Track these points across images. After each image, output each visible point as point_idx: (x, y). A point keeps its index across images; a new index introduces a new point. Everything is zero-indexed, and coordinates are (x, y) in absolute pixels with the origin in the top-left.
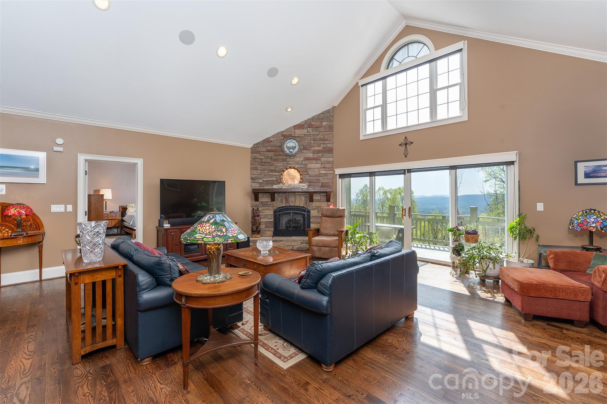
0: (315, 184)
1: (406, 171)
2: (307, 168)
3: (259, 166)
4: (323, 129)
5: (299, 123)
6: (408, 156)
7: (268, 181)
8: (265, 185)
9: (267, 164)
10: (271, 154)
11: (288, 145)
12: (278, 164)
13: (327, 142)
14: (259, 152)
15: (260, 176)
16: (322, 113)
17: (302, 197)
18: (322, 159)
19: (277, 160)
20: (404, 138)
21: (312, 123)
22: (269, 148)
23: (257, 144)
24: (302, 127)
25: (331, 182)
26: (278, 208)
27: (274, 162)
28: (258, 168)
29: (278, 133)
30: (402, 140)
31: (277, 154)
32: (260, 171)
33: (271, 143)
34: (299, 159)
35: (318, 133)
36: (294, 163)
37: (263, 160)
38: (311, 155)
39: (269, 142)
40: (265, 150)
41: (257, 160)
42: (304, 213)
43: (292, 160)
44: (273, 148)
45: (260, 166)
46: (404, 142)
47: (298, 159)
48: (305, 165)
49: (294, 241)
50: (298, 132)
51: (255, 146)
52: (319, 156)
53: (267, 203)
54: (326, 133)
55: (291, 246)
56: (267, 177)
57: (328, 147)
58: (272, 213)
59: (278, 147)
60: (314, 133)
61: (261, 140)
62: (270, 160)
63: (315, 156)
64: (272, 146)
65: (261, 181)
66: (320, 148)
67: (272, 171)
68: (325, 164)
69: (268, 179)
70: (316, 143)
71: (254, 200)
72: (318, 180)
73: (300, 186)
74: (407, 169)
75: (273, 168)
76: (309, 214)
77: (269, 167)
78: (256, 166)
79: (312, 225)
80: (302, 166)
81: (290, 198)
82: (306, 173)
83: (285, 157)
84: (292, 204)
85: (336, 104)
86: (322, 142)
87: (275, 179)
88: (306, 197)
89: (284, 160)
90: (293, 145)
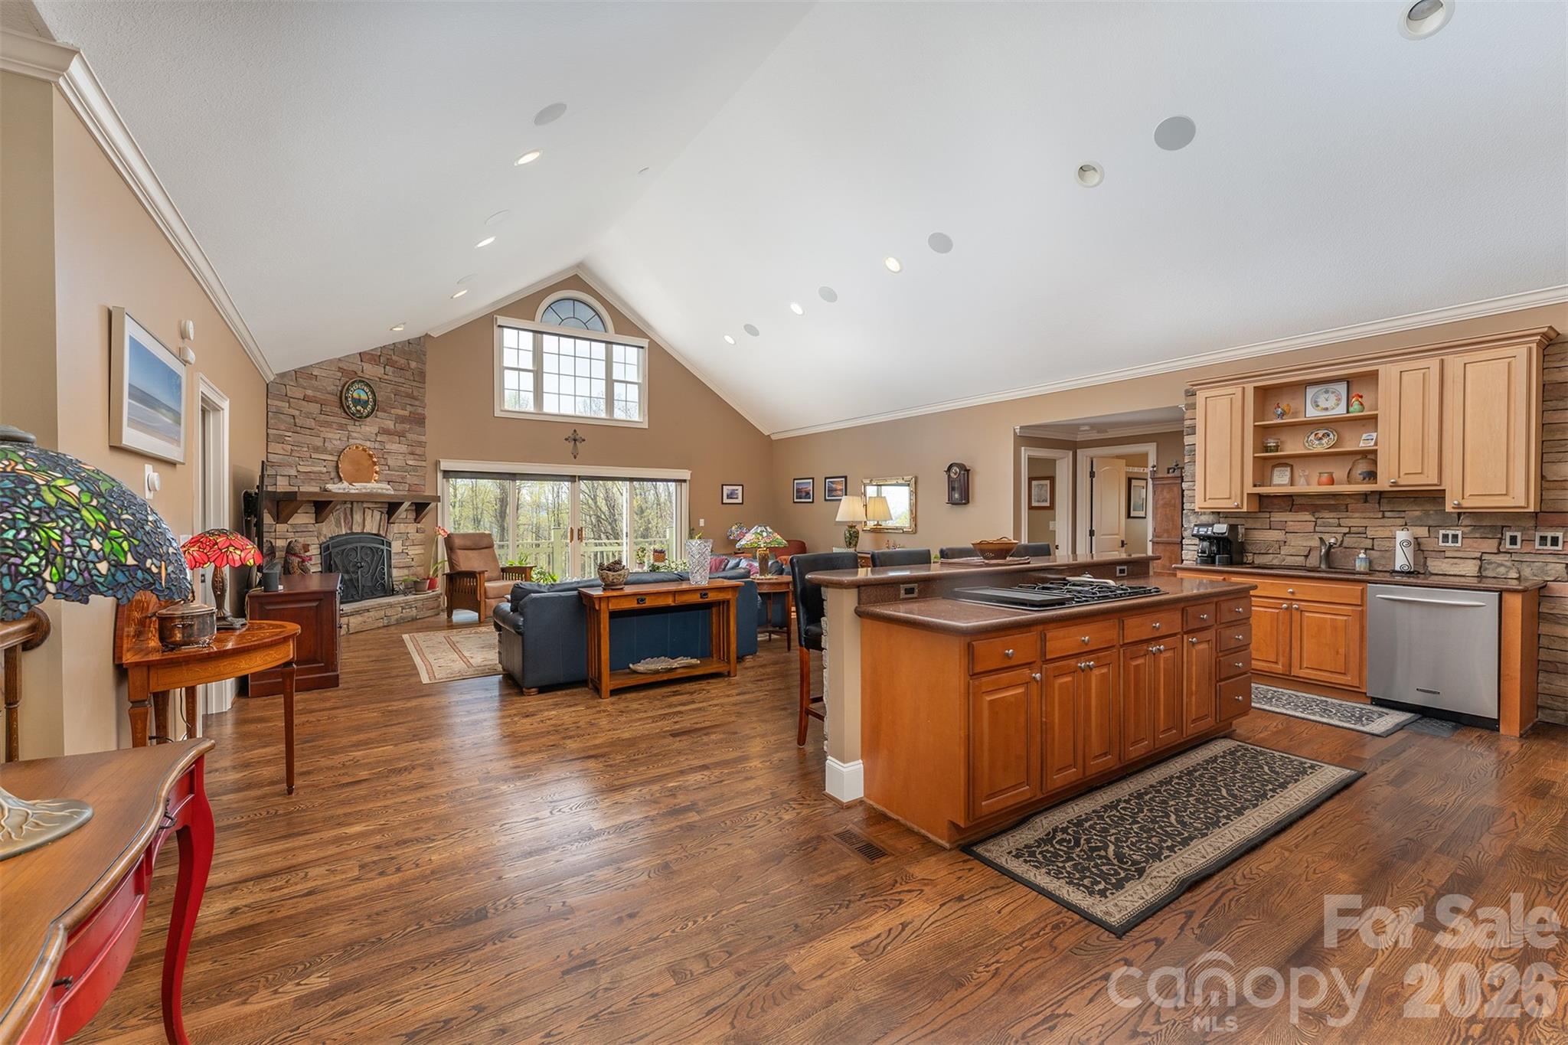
0: (399, 486)
2: (385, 450)
3: (287, 434)
4: (408, 374)
5: (370, 351)
6: (577, 456)
7: (310, 474)
8: (303, 482)
9: (308, 432)
10: (314, 408)
11: (355, 395)
12: (330, 435)
13: (417, 403)
14: (286, 398)
15: (291, 459)
16: (409, 342)
17: (375, 512)
18: (409, 436)
19: (328, 424)
20: (572, 432)
21: (394, 358)
22: (309, 392)
23: (283, 376)
24: (375, 361)
25: (422, 483)
26: (332, 538)
27: (322, 429)
28: (287, 438)
29: (331, 361)
30: (570, 434)
31: (329, 409)
32: (289, 447)
33: (314, 382)
34: (370, 428)
35: (402, 380)
36: (360, 436)
37: (297, 420)
38: (390, 424)
39: (311, 379)
40: (302, 396)
41: (281, 416)
42: (382, 547)
43: (358, 429)
44: (318, 394)
45: (289, 434)
46: (572, 437)
47: (368, 429)
48: (381, 445)
50: (371, 371)
51: (278, 379)
52: (405, 427)
53: (307, 527)
54: (415, 384)
56: (306, 463)
57: (418, 414)
58: (318, 551)
59: (330, 393)
60: (396, 379)
61: (292, 368)
62: (313, 424)
63: (399, 427)
64: (316, 389)
65: (293, 472)
66: (406, 413)
67: (316, 449)
68: (415, 448)
69: (308, 469)
70: (400, 400)
72: (403, 477)
73: (382, 489)
74: (576, 475)
75: (318, 442)
76: (390, 549)
77: (308, 439)
78: (281, 432)
79: (395, 573)
80: (377, 445)
81: (355, 516)
82: (383, 461)
83: (344, 421)
84: (357, 529)
85: (435, 334)
86: (408, 400)
87: (325, 470)
88: (382, 513)
89: (342, 427)
90: (364, 397)
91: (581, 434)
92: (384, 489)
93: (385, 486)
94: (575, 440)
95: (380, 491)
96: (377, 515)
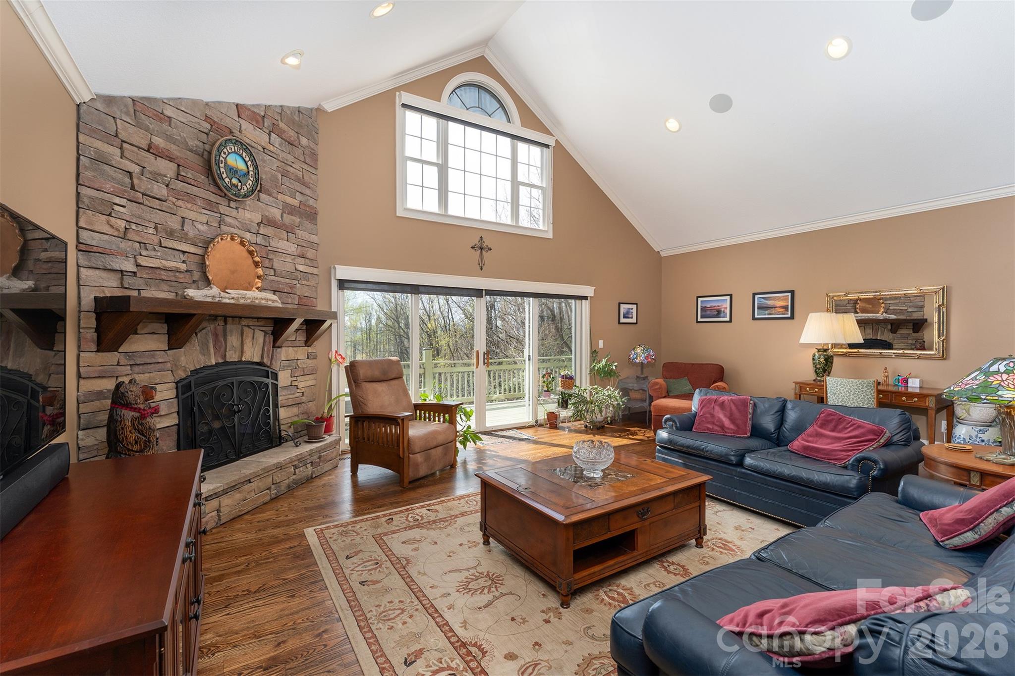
0: (287, 297)
1: (484, 291)
2: (269, 248)
3: (117, 200)
4: (298, 152)
5: (253, 105)
6: (484, 268)
7: (158, 271)
8: (147, 284)
9: (155, 203)
10: (167, 168)
12: (191, 215)
13: (308, 192)
14: (116, 140)
15: (124, 245)
16: (299, 110)
17: (257, 332)
18: (299, 233)
19: (190, 198)
20: (479, 239)
21: (281, 125)
22: (158, 141)
23: (110, 100)
24: (257, 122)
25: (314, 295)
26: (195, 372)
27: (180, 203)
28: (116, 208)
29: (195, 103)
30: (475, 241)
31: (189, 175)
32: (122, 223)
33: (165, 126)
34: (250, 213)
35: (290, 158)
36: (237, 223)
37: (136, 181)
38: (276, 213)
39: (160, 120)
40: (144, 144)
41: (106, 167)
42: (265, 380)
43: (234, 213)
44: (173, 149)
45: (123, 202)
46: (479, 245)
47: (248, 215)
48: (265, 240)
50: (251, 133)
51: (99, 105)
52: (294, 221)
53: (153, 356)
54: (306, 167)
56: (152, 253)
57: (309, 206)
58: (172, 393)
59: (191, 151)
60: (284, 155)
61: (127, 94)
62: (162, 192)
63: (288, 219)
64: (169, 138)
65: (129, 266)
66: (295, 203)
67: (171, 234)
68: (306, 249)
69: (155, 264)
70: (288, 184)
71: (94, 347)
72: (292, 287)
73: (267, 300)
75: (173, 223)
76: (276, 383)
77: (158, 217)
78: (107, 197)
79: (283, 413)
80: (260, 240)
81: (229, 338)
82: (267, 263)
83: (213, 198)
84: (232, 356)
85: (330, 107)
86: (298, 186)
87: (183, 267)
88: (266, 333)
89: (211, 206)
90: (241, 165)
91: (487, 243)
92: (270, 300)
93: (270, 295)
94: (481, 249)
95: (263, 302)
96: (260, 336)
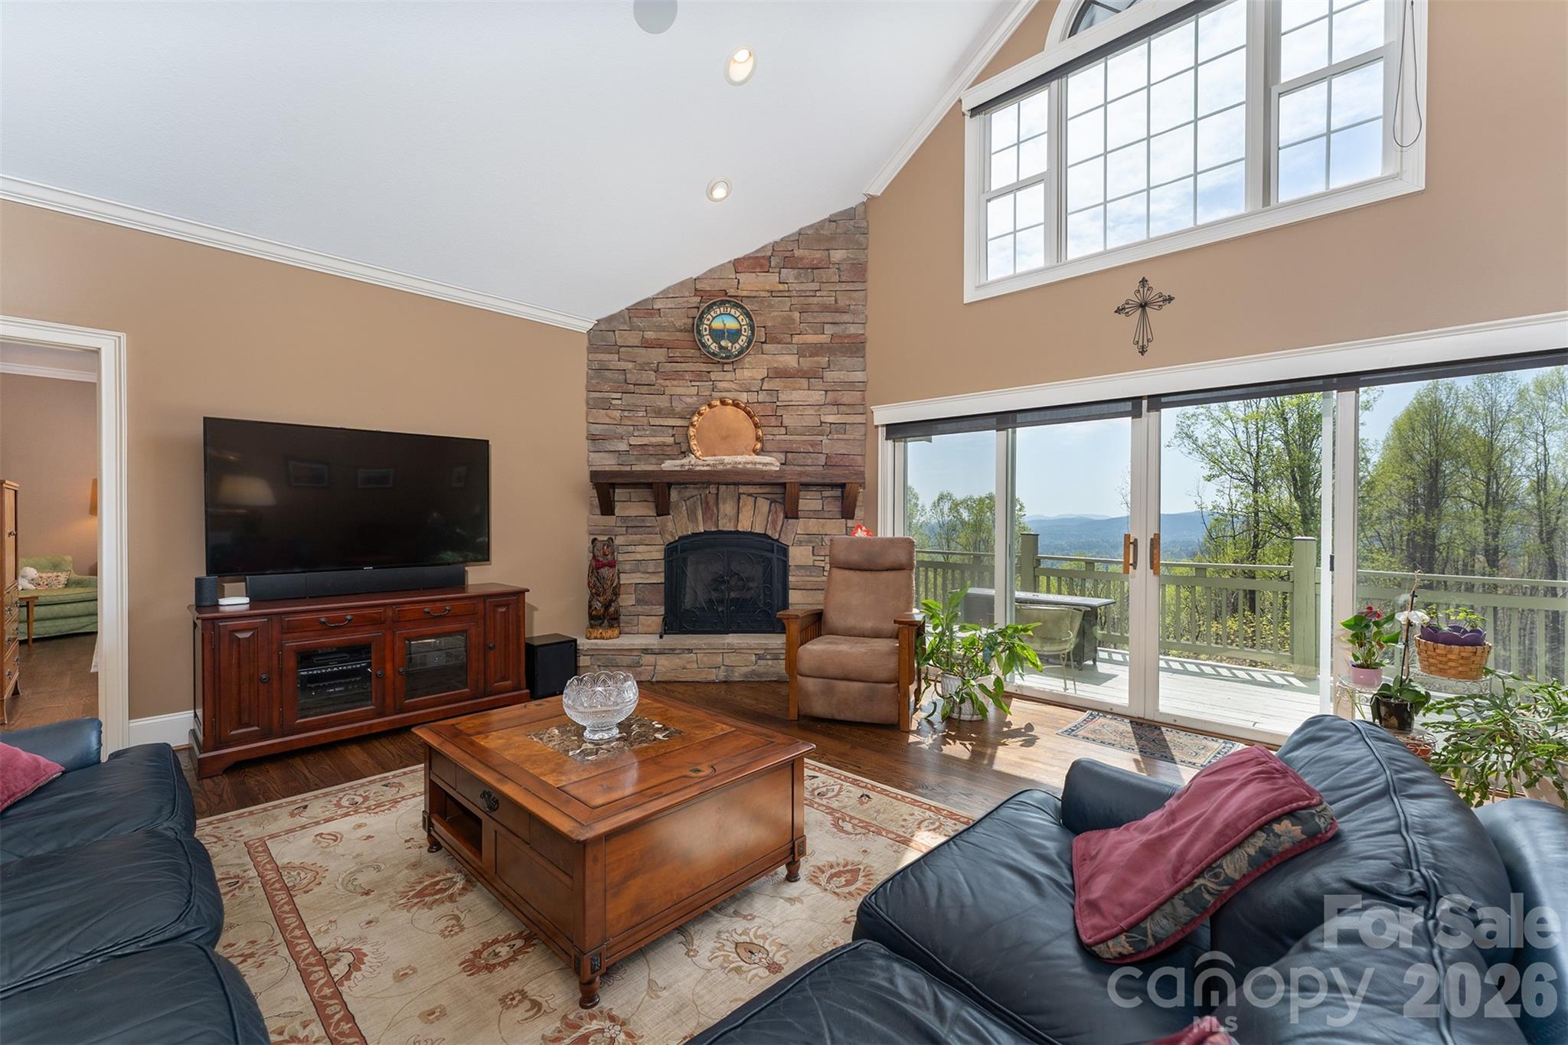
0: (804, 458)
1: (1145, 403)
2: (778, 404)
3: (615, 396)
4: (832, 274)
5: (753, 253)
6: (1151, 348)
7: (646, 448)
8: (637, 460)
9: (645, 389)
10: (657, 355)
11: (717, 324)
12: (680, 391)
13: (846, 318)
14: (615, 349)
15: (620, 430)
16: (831, 220)
17: (761, 501)
18: (830, 376)
19: (677, 375)
20: (1136, 285)
21: (797, 253)
22: (650, 335)
23: (610, 319)
24: (762, 266)
25: (859, 451)
26: (682, 539)
27: (667, 383)
28: (614, 402)
29: (682, 284)
30: (1128, 292)
31: (678, 354)
32: (618, 414)
33: (656, 319)
34: (752, 371)
35: (815, 286)
36: (734, 386)
37: (628, 376)
38: (790, 361)
39: (652, 315)
40: (637, 342)
41: (607, 373)
42: (768, 554)
43: (729, 376)
44: (663, 335)
45: (619, 395)
46: (1136, 299)
47: (747, 374)
48: (771, 395)
49: (734, 650)
50: (751, 283)
51: (603, 327)
52: (818, 363)
53: (643, 521)
54: (844, 286)
55: (723, 667)
56: (642, 433)
57: (849, 336)
58: (660, 555)
59: (681, 331)
60: (803, 287)
61: (624, 308)
62: (652, 377)
63: (807, 363)
64: (660, 328)
65: (623, 446)
66: (824, 339)
67: (659, 412)
68: (840, 393)
69: (645, 441)
70: (810, 320)
71: (598, 511)
72: (813, 444)
74: (1149, 397)
75: (662, 402)
76: (785, 559)
77: (649, 400)
78: (606, 395)
79: (794, 597)
80: (762, 397)
81: (721, 506)
82: (773, 421)
83: (704, 367)
84: (726, 525)
85: (877, 190)
86: (828, 317)
87: (671, 440)
88: (773, 501)
89: (699, 376)
91: (1159, 285)
92: (759, 463)
94: (1143, 306)
96: (764, 505)
